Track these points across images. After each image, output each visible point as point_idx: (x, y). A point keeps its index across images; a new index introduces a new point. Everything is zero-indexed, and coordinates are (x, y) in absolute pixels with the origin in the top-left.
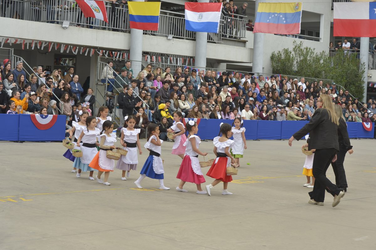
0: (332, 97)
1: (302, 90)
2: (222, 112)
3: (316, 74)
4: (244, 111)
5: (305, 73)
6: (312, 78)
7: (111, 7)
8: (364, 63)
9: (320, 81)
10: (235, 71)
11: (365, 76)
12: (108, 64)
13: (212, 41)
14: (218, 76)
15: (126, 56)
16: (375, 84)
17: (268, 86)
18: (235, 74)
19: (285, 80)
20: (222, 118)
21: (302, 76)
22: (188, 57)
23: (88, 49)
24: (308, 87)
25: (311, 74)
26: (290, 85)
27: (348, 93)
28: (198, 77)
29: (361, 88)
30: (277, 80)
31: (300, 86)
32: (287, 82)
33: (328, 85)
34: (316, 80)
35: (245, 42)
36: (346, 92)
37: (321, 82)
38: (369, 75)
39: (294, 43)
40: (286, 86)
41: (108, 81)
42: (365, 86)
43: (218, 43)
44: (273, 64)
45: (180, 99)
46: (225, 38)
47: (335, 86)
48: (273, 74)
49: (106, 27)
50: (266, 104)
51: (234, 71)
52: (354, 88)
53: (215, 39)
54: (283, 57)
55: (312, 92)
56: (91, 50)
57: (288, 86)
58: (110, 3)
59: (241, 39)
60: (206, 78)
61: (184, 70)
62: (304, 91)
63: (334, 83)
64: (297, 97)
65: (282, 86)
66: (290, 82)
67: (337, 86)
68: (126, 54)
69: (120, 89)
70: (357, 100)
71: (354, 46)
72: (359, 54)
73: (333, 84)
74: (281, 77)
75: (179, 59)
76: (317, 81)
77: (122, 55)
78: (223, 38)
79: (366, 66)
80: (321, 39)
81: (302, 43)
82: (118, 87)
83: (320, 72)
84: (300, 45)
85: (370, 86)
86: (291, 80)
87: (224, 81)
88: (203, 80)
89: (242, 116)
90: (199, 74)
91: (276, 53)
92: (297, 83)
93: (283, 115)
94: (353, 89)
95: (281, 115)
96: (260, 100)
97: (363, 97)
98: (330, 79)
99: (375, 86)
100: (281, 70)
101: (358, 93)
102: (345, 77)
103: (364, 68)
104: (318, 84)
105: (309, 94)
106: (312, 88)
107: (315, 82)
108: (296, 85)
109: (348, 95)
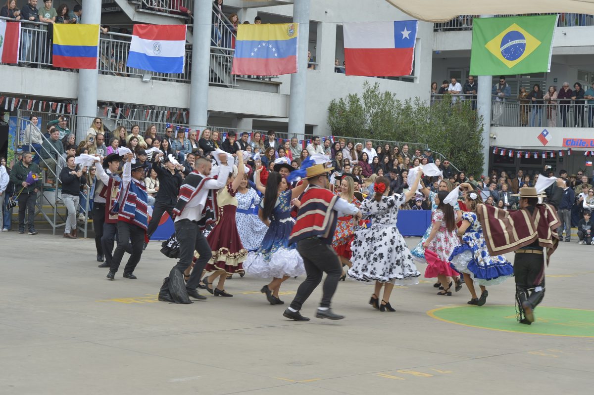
1: (367, 161)
3: (400, 135)
5: (380, 133)
6: (391, 141)
7: (46, 31)
8: (481, 116)
11: (484, 137)
12: (31, 122)
13: (220, 83)
14: (224, 138)
15: (71, 109)
16: (501, 150)
17: (307, 153)
18: (255, 135)
22: (180, 109)
23: (7, 99)
25: (390, 134)
26: (348, 153)
28: (187, 141)
29: (478, 156)
30: (326, 144)
31: (364, 153)
32: (344, 148)
33: (417, 151)
34: (398, 143)
35: (277, 85)
36: (445, 163)
37: (406, 147)
38: (491, 136)
39: (365, 85)
40: (340, 154)
41: (32, 148)
42: (485, 153)
43: (230, 87)
44: (330, 119)
45: (149, 176)
46: (243, 79)
47: (430, 154)
49: (38, 63)
53: (226, 80)
54: (347, 107)
55: (387, 164)
56: (12, 99)
57: (345, 154)
58: (44, 25)
59: (272, 80)
60: (202, 143)
61: (165, 130)
63: (429, 149)
64: (355, 171)
66: (349, 148)
68: (71, 105)
69: (48, 160)
71: (469, 89)
72: (476, 101)
73: (427, 150)
74: (335, 140)
75: (161, 113)
76: (398, 145)
77: (66, 107)
78: (238, 78)
79: (486, 121)
80: (416, 78)
81: (377, 85)
82: (47, 157)
84: (375, 88)
85: (494, 153)
86: (350, 144)
88: (197, 146)
90: (189, 135)
91: (338, 101)
92: (361, 149)
94: (463, 158)
97: (482, 170)
98: (422, 142)
99: (502, 154)
100: (342, 129)
101: (473, 165)
102: (450, 139)
103: (481, 125)
104: (399, 151)
105: (380, 166)
106: (387, 157)
107: (395, 147)
108: (359, 152)
109: (448, 167)
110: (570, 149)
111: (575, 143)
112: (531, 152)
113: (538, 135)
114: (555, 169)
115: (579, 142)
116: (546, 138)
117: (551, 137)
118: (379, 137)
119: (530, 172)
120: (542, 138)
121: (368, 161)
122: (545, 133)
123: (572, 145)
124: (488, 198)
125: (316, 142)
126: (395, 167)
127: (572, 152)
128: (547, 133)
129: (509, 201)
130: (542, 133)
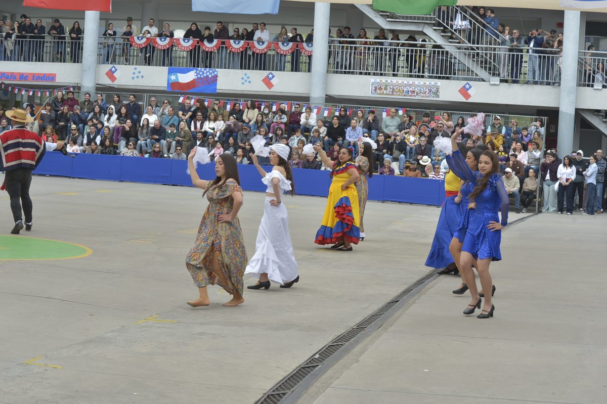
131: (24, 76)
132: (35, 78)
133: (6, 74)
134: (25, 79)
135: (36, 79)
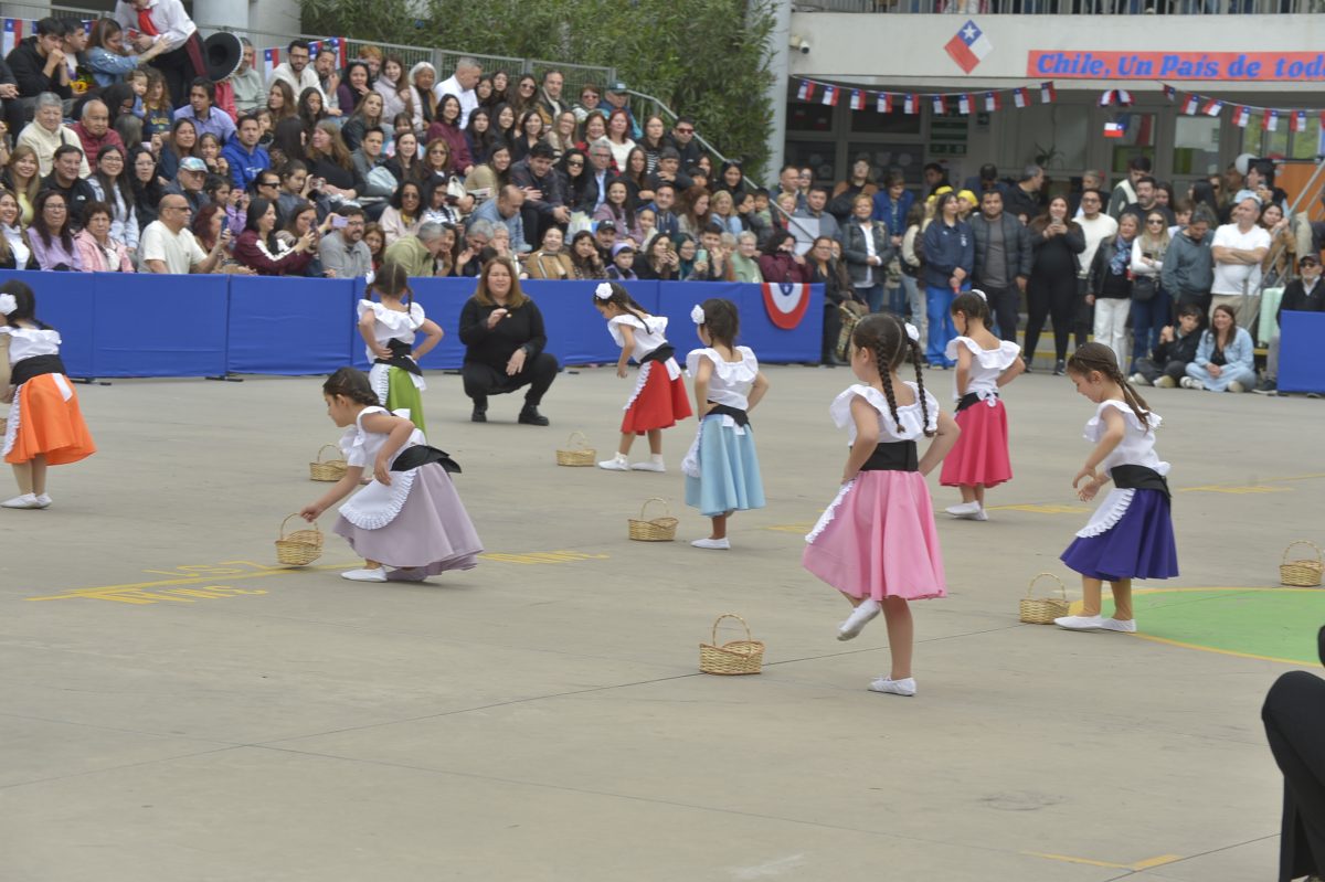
0: (604, 152)
1: (456, 122)
2: (32, 232)
3: (526, 37)
4: (157, 228)
5: (467, 30)
6: (508, 58)
9: (551, 71)
10: (99, 13)
11: (776, 47)
14: (10, 41)
16: (825, 88)
19: (360, 69)
20: (33, 264)
21: (455, 50)
24: (490, 104)
25: (499, 35)
26: (392, 92)
27: (690, 131)
29: (755, 108)
30: (322, 65)
31: (447, 97)
33: (588, 93)
34: (529, 65)
36: (682, 131)
37: (556, 77)
38: (794, 42)
40: (375, 98)
42: (777, 98)
47: (623, 100)
48: (303, 33)
50: (275, 194)
51: (95, 16)
52: (721, 107)
55: (508, 130)
57: (385, 98)
62: (464, 124)
63: (621, 86)
64: (431, 155)
65: (351, 98)
66: (390, 77)
67: (634, 100)
70: (734, 169)
73: (613, 88)
74: (347, 51)
76: (530, 70)
83: (548, 26)
85: (801, 96)
87: (48, 71)
89: (148, 256)
92: (429, 84)
93: (356, 249)
94: (715, 112)
95: (351, 248)
96: (241, 168)
97: (764, 153)
98: (597, 62)
99: (828, 100)
100: (343, 15)
101: (741, 136)
102: (675, 54)
103: (769, 6)
104: (536, 91)
105: (493, 138)
106: (507, 110)
107: (523, 78)
108: (425, 94)
109: (688, 145)
110: (1049, 86)
111: (1067, 66)
112: (923, 95)
113: (947, 40)
114: (965, 147)
115: (1082, 61)
116: (974, 48)
117: (990, 47)
118: (466, 43)
119: (905, 160)
120: (960, 48)
121: (459, 124)
122: (970, 32)
123: (1057, 70)
124: (815, 242)
125: (294, 61)
126: (532, 143)
127: (1053, 93)
128: (978, 34)
129: (880, 249)
130: (961, 34)
131: (1248, 62)
132: (1285, 69)
133: (1181, 60)
134: (1249, 73)
135: (1291, 72)
